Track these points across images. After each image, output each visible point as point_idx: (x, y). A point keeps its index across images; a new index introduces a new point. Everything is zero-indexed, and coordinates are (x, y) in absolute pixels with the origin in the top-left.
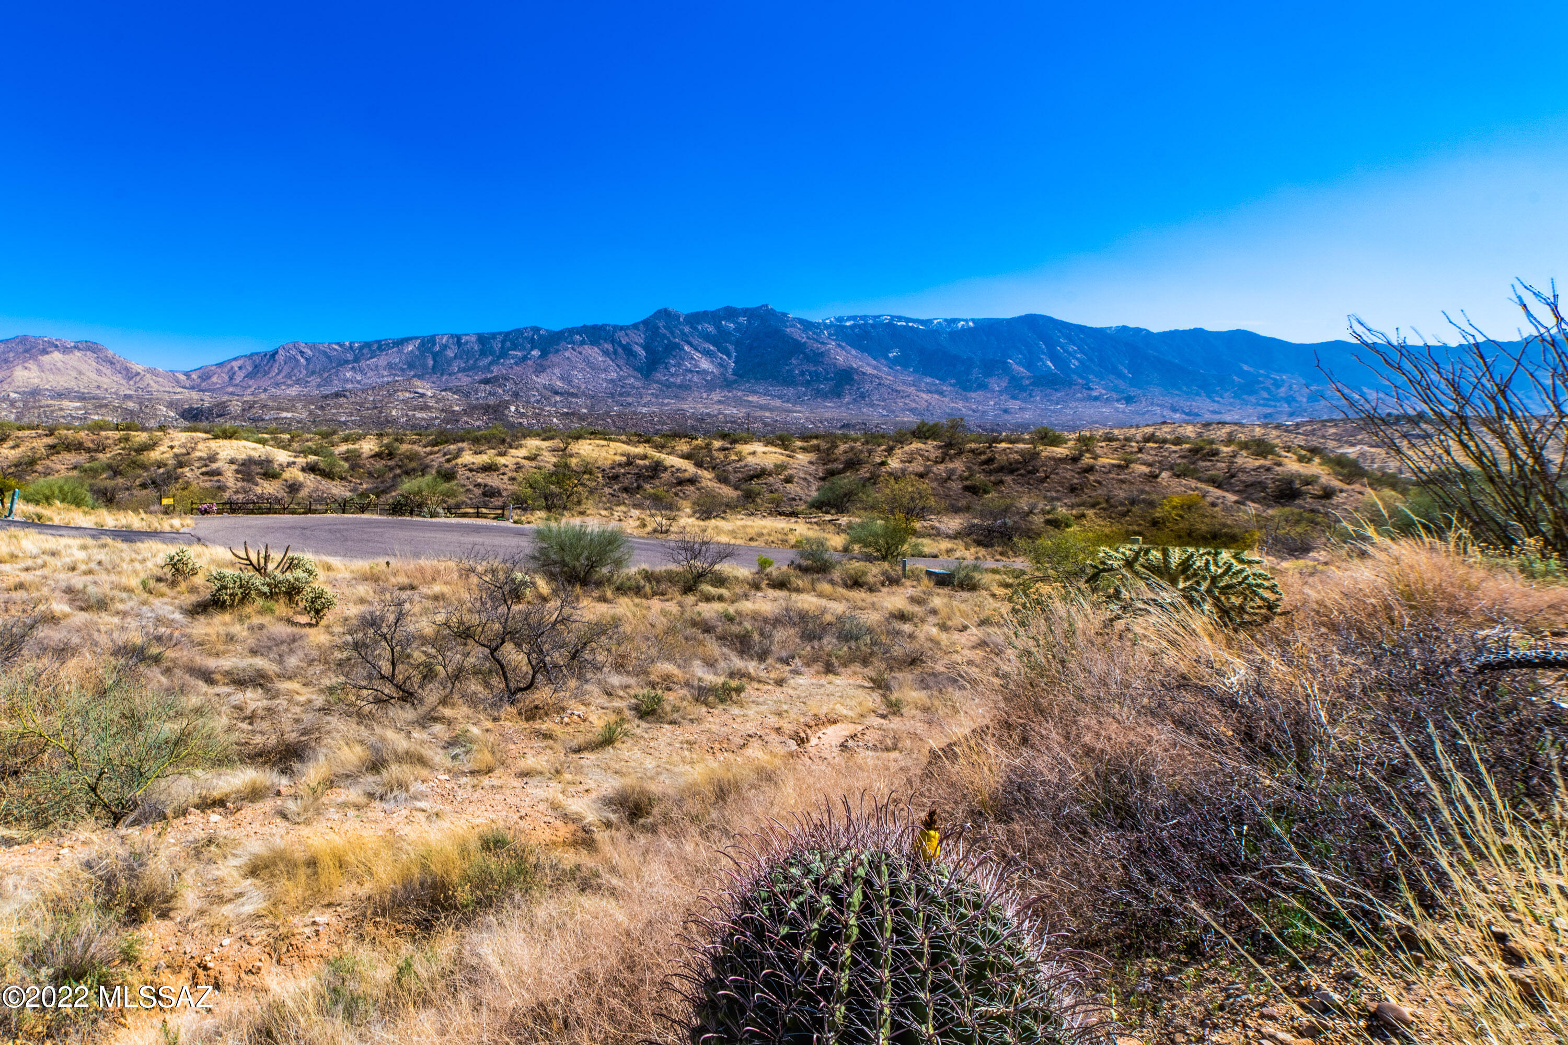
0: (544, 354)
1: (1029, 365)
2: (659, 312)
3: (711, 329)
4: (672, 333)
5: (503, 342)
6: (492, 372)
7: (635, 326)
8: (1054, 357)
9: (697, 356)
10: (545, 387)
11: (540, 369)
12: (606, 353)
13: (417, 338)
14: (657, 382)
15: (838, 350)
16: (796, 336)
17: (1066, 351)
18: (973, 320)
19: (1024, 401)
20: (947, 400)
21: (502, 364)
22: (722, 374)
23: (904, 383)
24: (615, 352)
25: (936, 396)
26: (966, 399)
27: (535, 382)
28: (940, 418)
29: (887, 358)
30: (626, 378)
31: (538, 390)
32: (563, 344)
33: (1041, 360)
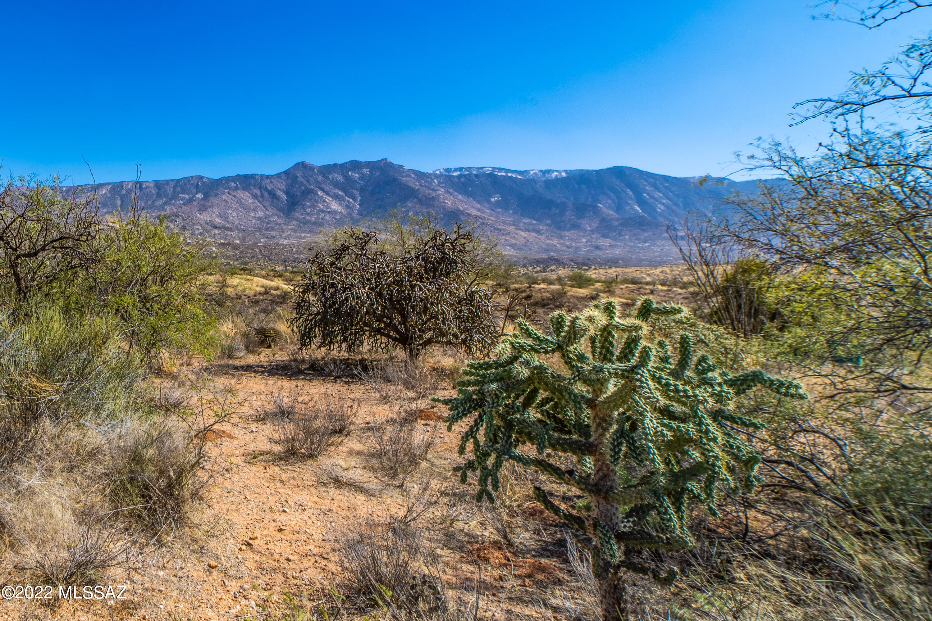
0: (206, 196)
1: (619, 208)
2: (297, 164)
3: (339, 178)
4: (308, 181)
5: (175, 187)
6: (166, 210)
7: (278, 175)
8: (641, 202)
9: (328, 199)
10: (206, 223)
11: (203, 209)
12: (255, 196)
13: (109, 184)
14: (297, 220)
15: (447, 195)
16: (411, 184)
17: (652, 197)
18: (565, 171)
19: (614, 239)
20: (543, 237)
21: (174, 204)
22: (349, 214)
23: (505, 223)
24: (262, 196)
25: (534, 234)
26: (561, 237)
27: (199, 219)
28: (537, 252)
29: (489, 202)
30: (271, 216)
31: (201, 225)
32: (221, 189)
33: (629, 204)
